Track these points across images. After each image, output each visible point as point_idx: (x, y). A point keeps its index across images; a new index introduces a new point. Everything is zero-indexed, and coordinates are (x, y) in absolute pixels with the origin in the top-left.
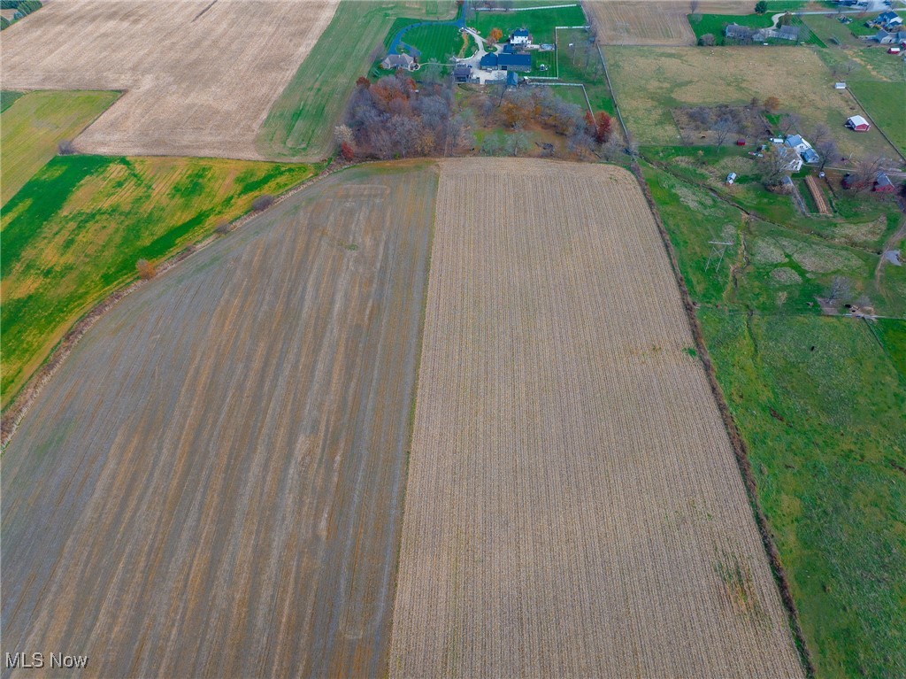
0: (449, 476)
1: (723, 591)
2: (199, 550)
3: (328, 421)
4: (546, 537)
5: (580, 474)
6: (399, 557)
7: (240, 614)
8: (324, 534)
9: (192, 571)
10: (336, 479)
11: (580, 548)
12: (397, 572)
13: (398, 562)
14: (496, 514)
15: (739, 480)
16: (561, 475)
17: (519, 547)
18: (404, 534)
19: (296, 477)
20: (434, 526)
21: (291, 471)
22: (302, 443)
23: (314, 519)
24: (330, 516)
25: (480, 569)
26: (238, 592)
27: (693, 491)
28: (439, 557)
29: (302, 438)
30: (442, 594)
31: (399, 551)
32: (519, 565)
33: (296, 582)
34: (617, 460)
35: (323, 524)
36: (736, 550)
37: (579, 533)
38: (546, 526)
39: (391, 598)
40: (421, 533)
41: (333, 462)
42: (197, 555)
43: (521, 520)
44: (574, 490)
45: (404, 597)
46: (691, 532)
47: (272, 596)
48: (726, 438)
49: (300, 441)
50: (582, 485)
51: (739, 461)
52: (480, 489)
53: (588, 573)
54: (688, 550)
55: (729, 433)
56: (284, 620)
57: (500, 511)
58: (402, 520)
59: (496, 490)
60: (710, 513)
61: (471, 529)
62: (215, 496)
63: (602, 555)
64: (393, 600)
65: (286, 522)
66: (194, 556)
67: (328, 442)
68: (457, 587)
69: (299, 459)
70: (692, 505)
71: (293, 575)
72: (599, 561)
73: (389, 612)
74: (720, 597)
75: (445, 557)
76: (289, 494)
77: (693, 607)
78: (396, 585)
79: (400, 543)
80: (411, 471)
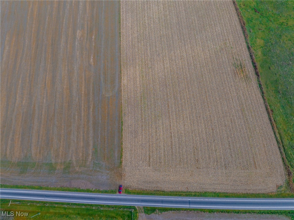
0: (136, 40)
1: (235, 71)
2: (48, 73)
3: (87, 24)
4: (173, 58)
5: (185, 36)
6: (121, 69)
7: (67, 92)
8: (93, 63)
10: (94, 44)
11: (186, 61)
12: (121, 73)
13: (121, 71)
15: (242, 35)
16: (178, 37)
17: (164, 62)
18: (122, 60)
19: (79, 45)
20: (133, 57)
21: (76, 43)
22: (79, 33)
23: (88, 59)
24: (94, 57)
25: (150, 70)
26: (65, 85)
27: (226, 39)
28: (135, 67)
29: (78, 31)
30: (138, 79)
31: (121, 67)
32: (164, 68)
33: (85, 80)
35: (92, 60)
36: (240, 58)
37: (185, 56)
38: (173, 54)
40: (128, 60)
41: (92, 38)
42: (47, 75)
43: (164, 53)
44: (183, 41)
45: (124, 81)
46: (225, 53)
47: (77, 86)
48: (238, 20)
49: (78, 32)
50: (185, 39)
51: (242, 28)
52: (148, 44)
53: (189, 69)
54: (224, 59)
55: (239, 19)
56: (83, 93)
57: (156, 51)
58: (120, 56)
59: (154, 44)
60: (232, 46)
61: (146, 58)
63: (194, 63)
64: (121, 83)
65: (78, 61)
67: (89, 32)
68: (143, 77)
69: (79, 38)
70: (225, 44)
71: (83, 78)
72: (192, 64)
73: (120, 86)
74: (235, 73)
75: (138, 68)
76: (77, 51)
78: (121, 78)
79: (121, 64)
80: (122, 39)
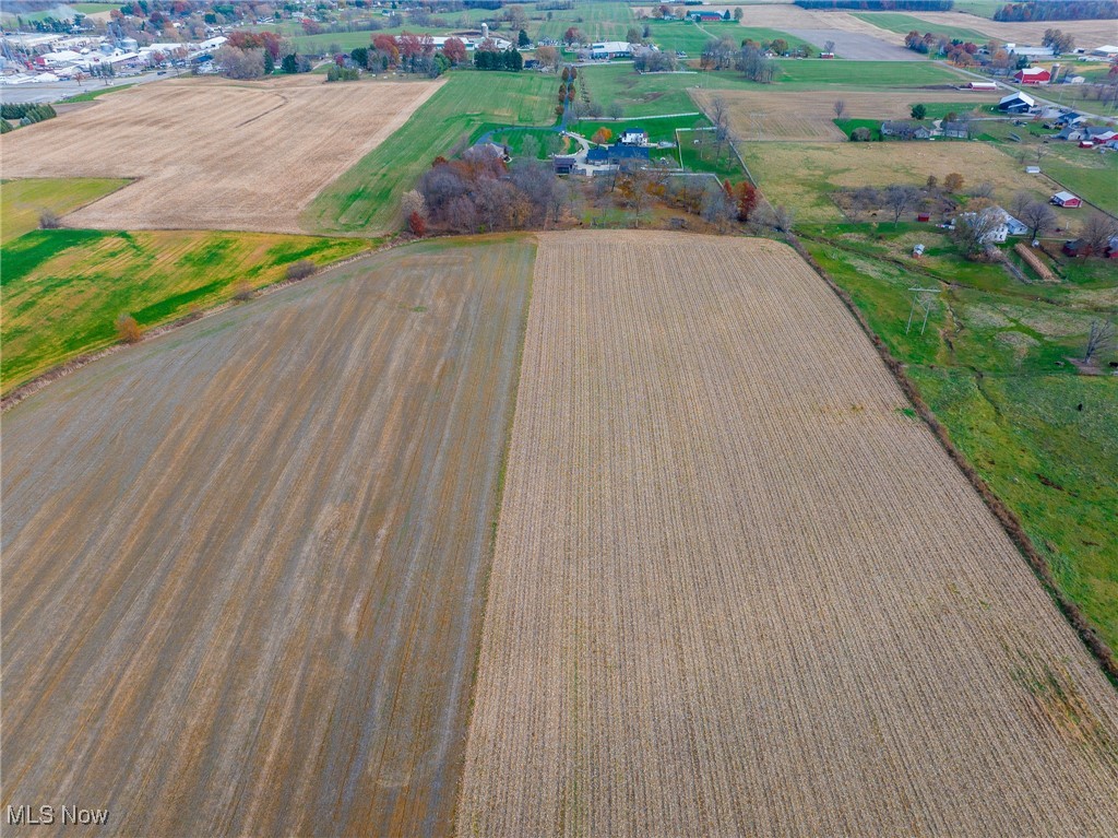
0: (560, 552)
1: (1035, 709)
2: (138, 655)
3: (371, 487)
4: (725, 631)
5: (768, 550)
6: (477, 662)
7: (193, 751)
8: (353, 630)
9: (120, 685)
10: (377, 558)
11: (784, 647)
12: (474, 682)
13: (476, 670)
14: (639, 602)
15: (1018, 558)
16: (739, 552)
17: (680, 647)
18: (486, 628)
19: (314, 555)
20: (537, 617)
21: (306, 549)
22: (327, 515)
23: (338, 611)
24: (365, 606)
25: (616, 678)
26: (194, 715)
27: (951, 572)
28: (545, 660)
29: (327, 508)
30: (552, 715)
31: (478, 654)
32: (683, 673)
33: (298, 700)
34: (823, 533)
35: (352, 618)
37: (778, 627)
38: (722, 617)
39: (463, 722)
40: (516, 627)
41: (375, 536)
42: (134, 662)
43: (681, 610)
44: (762, 570)
45: (485, 719)
46: (961, 624)
47: (254, 722)
49: (324, 512)
50: (772, 563)
51: (1010, 534)
52: (610, 571)
53: (801, 683)
54: (961, 650)
56: (270, 759)
57: (646, 600)
58: (483, 611)
59: (636, 571)
60: (985, 600)
61: (598, 623)
62: (180, 582)
63: (821, 657)
64: (467, 725)
65: (289, 616)
66: (128, 664)
67: (369, 512)
68: (577, 706)
69: (322, 533)
70: (951, 589)
71: (293, 690)
72: (817, 665)
73: (459, 743)
75: (556, 662)
76: (300, 577)
77: (991, 731)
78: (472, 703)
79: (480, 640)
80: (498, 547)
